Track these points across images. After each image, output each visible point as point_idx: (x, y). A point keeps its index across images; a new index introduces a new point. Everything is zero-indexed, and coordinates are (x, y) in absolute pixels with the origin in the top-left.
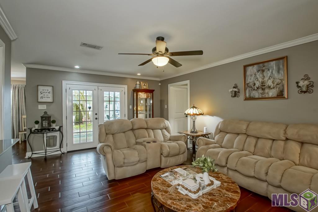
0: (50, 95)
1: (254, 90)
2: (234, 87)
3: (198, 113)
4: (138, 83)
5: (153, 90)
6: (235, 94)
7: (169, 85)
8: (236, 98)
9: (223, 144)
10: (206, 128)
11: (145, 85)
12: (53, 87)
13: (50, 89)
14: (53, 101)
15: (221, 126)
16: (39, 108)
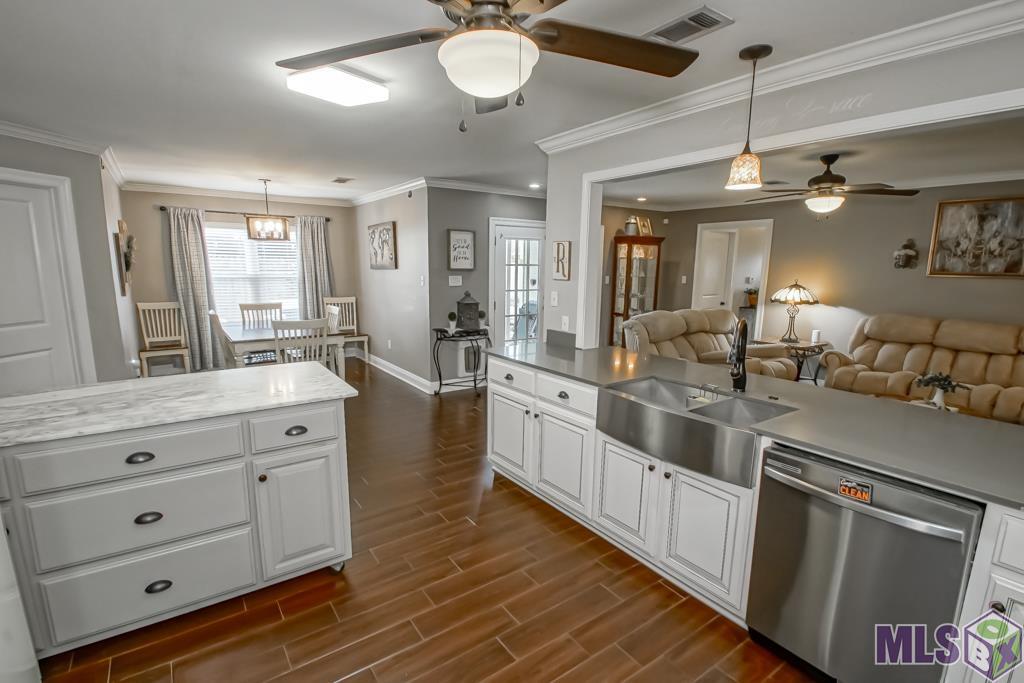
0: (469, 253)
1: (955, 255)
2: (906, 247)
3: (811, 301)
4: (633, 221)
5: (662, 239)
6: (908, 262)
7: (699, 226)
8: (907, 271)
9: (875, 364)
10: (819, 333)
11: (644, 225)
12: (474, 233)
13: (468, 237)
14: (475, 266)
15: (870, 329)
16: (451, 284)
